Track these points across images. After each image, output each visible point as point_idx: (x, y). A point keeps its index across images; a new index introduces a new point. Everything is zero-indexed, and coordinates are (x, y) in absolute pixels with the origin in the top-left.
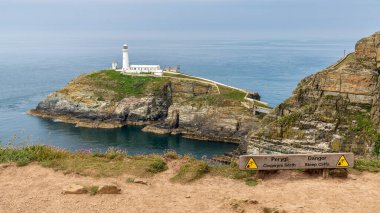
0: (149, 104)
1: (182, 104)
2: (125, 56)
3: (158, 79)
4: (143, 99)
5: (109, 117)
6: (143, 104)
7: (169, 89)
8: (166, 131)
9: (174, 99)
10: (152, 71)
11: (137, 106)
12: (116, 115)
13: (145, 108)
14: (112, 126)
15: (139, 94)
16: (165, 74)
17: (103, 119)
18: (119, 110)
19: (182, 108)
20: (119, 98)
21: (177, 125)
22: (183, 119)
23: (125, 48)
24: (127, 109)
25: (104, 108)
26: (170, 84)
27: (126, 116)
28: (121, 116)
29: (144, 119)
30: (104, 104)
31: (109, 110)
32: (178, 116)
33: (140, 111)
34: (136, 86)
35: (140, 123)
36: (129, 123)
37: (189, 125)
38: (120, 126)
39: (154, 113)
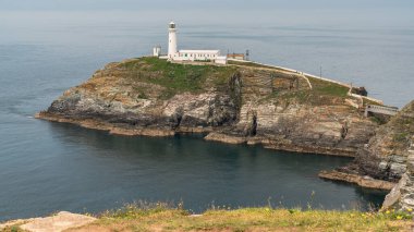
0: (211, 103)
1: (260, 102)
2: (172, 37)
3: (221, 68)
4: (202, 97)
5: (155, 122)
6: (202, 103)
7: (237, 82)
8: (240, 140)
9: (244, 96)
10: (211, 58)
11: (194, 106)
12: (164, 118)
13: (205, 108)
14: (161, 134)
15: (197, 90)
16: (229, 62)
17: (147, 124)
18: (170, 111)
19: (261, 107)
20: (169, 95)
21: (254, 131)
22: (263, 122)
23: (173, 26)
24: (180, 110)
25: (148, 108)
26: (239, 75)
27: (179, 119)
28: (172, 120)
29: (205, 124)
30: (147, 103)
31: (155, 111)
32: (255, 119)
33: (199, 113)
34: (190, 77)
35: (199, 129)
36: (183, 129)
37: (272, 132)
38: (172, 133)
39: (218, 116)
